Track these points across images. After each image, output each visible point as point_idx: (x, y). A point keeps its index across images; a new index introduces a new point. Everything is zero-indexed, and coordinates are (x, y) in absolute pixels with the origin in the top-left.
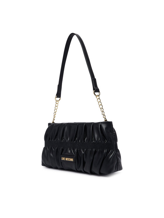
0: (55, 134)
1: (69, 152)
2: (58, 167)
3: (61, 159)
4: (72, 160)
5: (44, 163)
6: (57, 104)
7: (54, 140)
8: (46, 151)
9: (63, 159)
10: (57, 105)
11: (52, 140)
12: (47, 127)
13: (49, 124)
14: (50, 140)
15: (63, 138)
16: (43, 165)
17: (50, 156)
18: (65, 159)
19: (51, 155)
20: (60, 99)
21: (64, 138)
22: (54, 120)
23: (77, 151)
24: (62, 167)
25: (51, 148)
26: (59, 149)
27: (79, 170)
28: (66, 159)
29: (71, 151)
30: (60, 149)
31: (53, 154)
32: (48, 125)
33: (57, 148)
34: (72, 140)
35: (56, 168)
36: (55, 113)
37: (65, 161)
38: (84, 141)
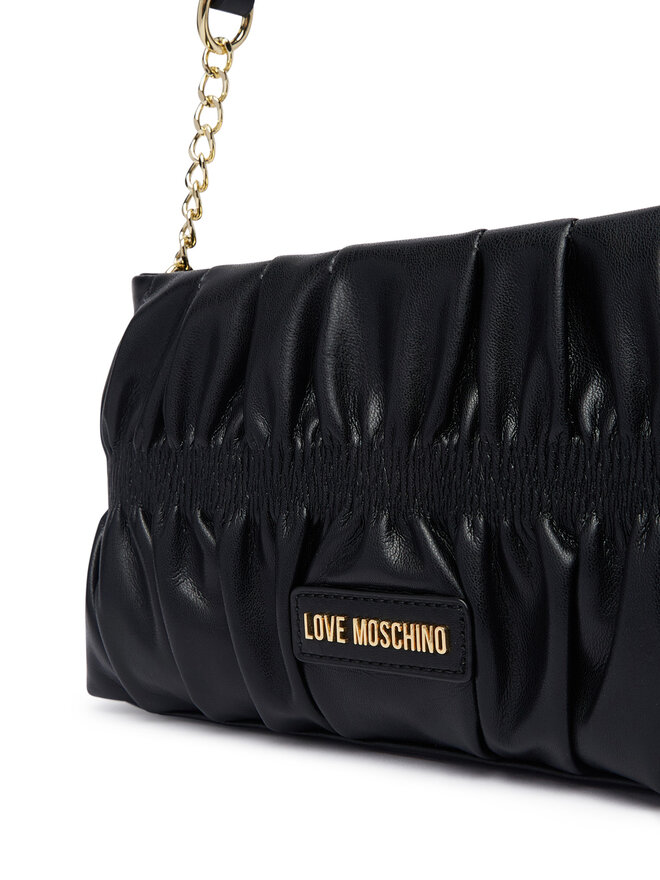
0: (219, 376)
1: (393, 551)
2: (265, 711)
3: (293, 628)
4: (428, 639)
5: (112, 671)
6: (219, 81)
7: (211, 432)
8: (124, 555)
9: (325, 628)
10: (214, 88)
11: (181, 435)
12: (124, 311)
13: (144, 284)
14: (169, 440)
15: (311, 400)
16: (102, 683)
17: (177, 602)
18: (348, 634)
19: (187, 588)
20: (245, 28)
21: (319, 409)
22: (192, 241)
23: (490, 537)
24: (305, 714)
25: (184, 522)
26: (273, 527)
27: (517, 747)
28: (363, 633)
29: (415, 545)
30: (284, 530)
31: (200, 584)
32: (138, 297)
33: (240, 517)
34: (415, 426)
35: (242, 721)
36: (198, 172)
37: (349, 653)
38: (575, 427)
